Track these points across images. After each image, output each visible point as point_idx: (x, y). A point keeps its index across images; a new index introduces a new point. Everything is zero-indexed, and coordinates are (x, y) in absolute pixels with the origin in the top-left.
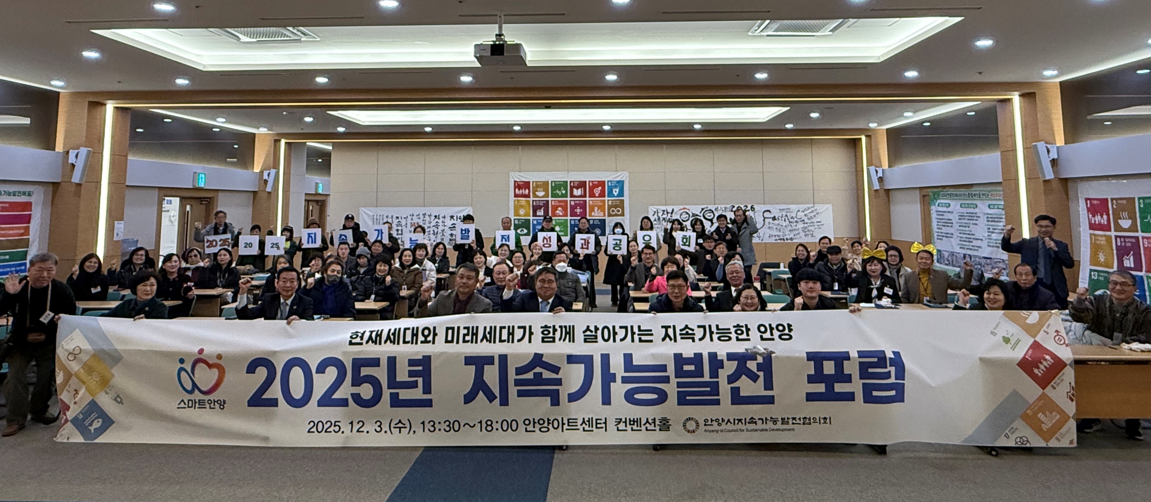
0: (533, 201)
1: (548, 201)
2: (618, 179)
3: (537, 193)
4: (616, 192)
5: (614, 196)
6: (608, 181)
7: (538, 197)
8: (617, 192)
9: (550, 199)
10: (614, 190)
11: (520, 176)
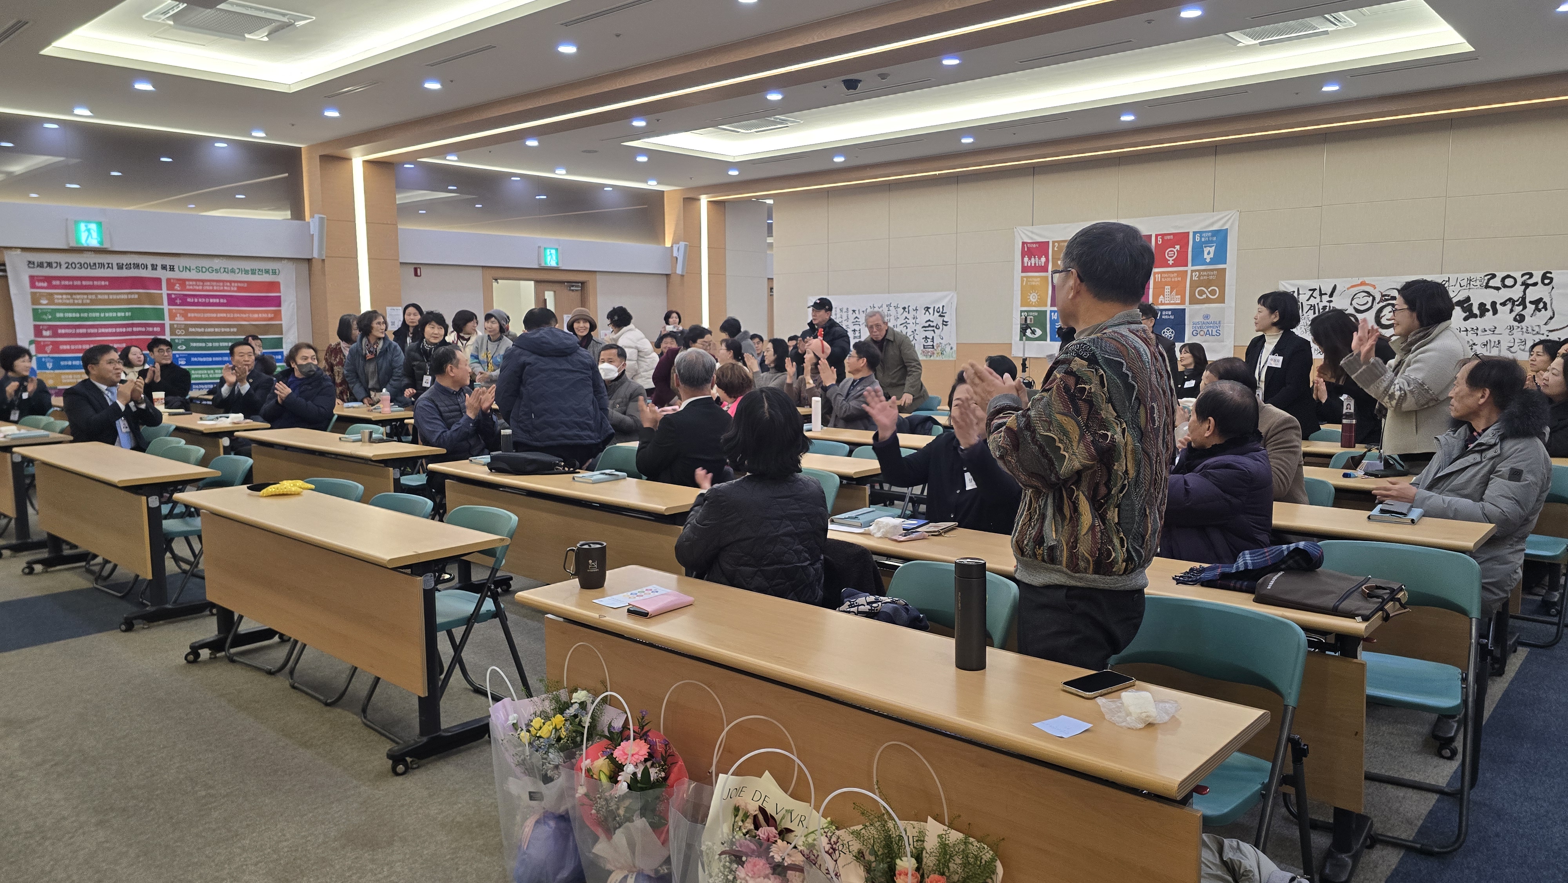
2: (1215, 228)
5: (1205, 263)
6: (1195, 233)
11: (1032, 232)
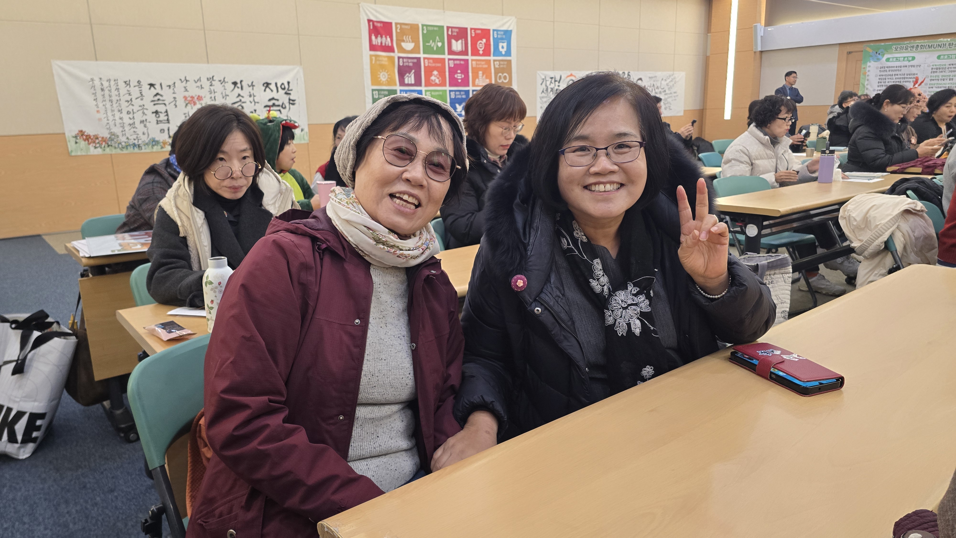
0: (399, 58)
1: (419, 59)
2: (504, 28)
3: (403, 44)
4: (503, 47)
5: (500, 54)
6: (495, 30)
7: (405, 51)
8: (505, 49)
9: (422, 55)
10: (501, 45)
11: (376, 11)
